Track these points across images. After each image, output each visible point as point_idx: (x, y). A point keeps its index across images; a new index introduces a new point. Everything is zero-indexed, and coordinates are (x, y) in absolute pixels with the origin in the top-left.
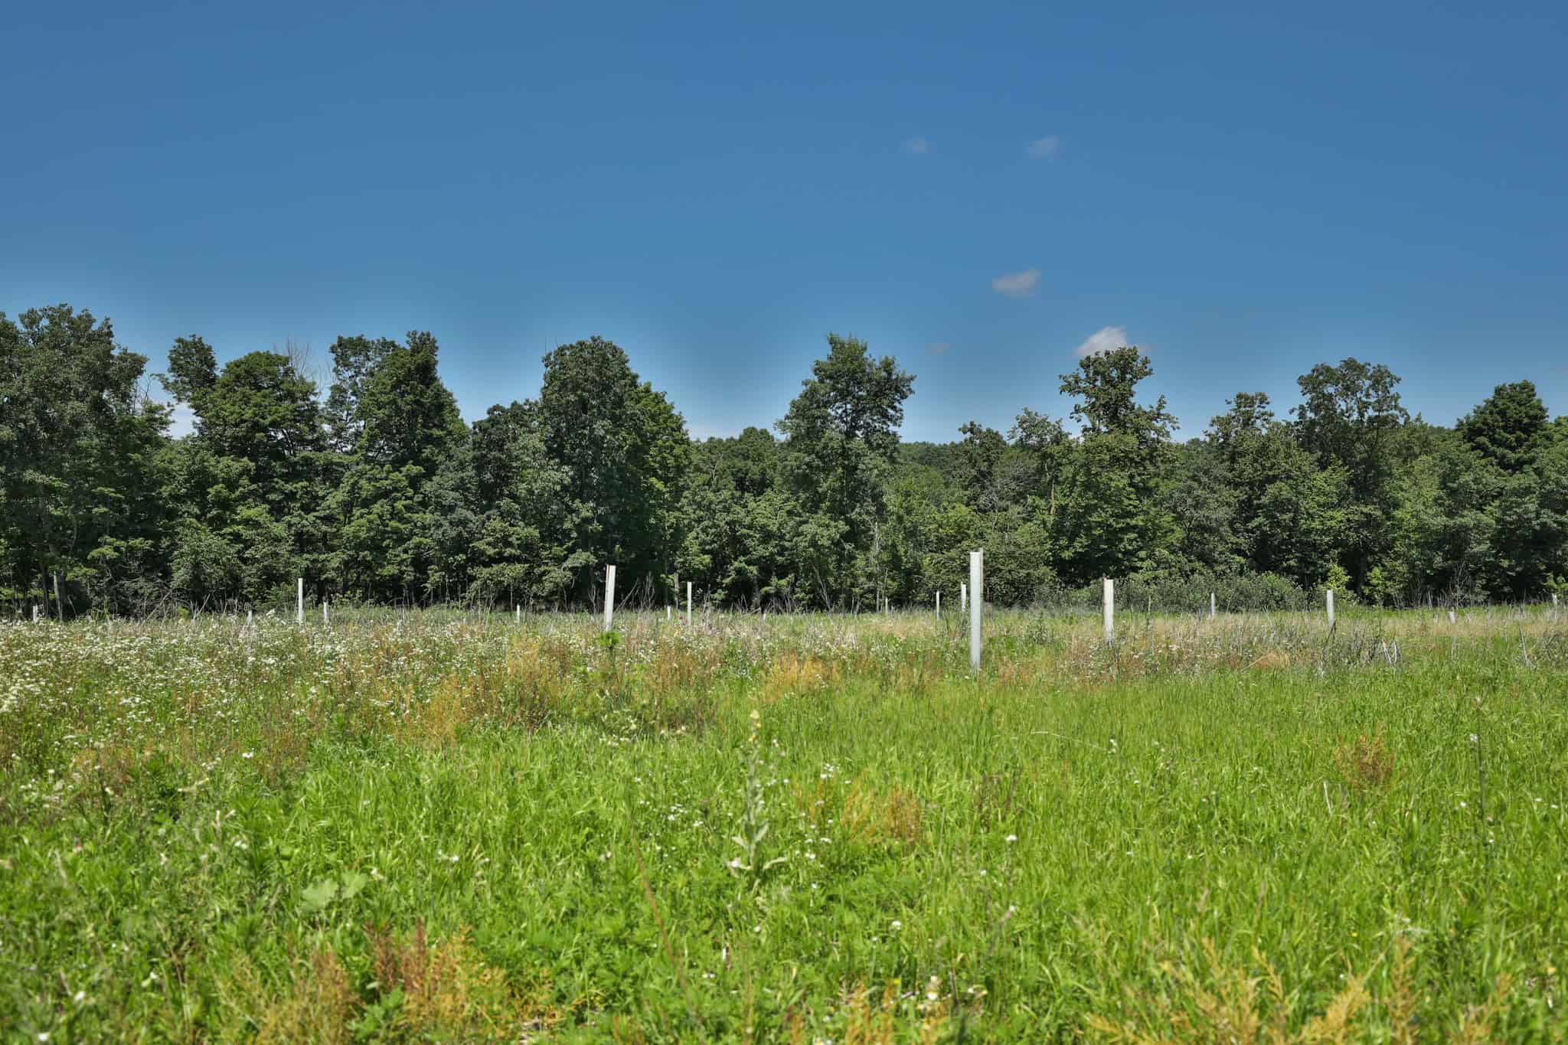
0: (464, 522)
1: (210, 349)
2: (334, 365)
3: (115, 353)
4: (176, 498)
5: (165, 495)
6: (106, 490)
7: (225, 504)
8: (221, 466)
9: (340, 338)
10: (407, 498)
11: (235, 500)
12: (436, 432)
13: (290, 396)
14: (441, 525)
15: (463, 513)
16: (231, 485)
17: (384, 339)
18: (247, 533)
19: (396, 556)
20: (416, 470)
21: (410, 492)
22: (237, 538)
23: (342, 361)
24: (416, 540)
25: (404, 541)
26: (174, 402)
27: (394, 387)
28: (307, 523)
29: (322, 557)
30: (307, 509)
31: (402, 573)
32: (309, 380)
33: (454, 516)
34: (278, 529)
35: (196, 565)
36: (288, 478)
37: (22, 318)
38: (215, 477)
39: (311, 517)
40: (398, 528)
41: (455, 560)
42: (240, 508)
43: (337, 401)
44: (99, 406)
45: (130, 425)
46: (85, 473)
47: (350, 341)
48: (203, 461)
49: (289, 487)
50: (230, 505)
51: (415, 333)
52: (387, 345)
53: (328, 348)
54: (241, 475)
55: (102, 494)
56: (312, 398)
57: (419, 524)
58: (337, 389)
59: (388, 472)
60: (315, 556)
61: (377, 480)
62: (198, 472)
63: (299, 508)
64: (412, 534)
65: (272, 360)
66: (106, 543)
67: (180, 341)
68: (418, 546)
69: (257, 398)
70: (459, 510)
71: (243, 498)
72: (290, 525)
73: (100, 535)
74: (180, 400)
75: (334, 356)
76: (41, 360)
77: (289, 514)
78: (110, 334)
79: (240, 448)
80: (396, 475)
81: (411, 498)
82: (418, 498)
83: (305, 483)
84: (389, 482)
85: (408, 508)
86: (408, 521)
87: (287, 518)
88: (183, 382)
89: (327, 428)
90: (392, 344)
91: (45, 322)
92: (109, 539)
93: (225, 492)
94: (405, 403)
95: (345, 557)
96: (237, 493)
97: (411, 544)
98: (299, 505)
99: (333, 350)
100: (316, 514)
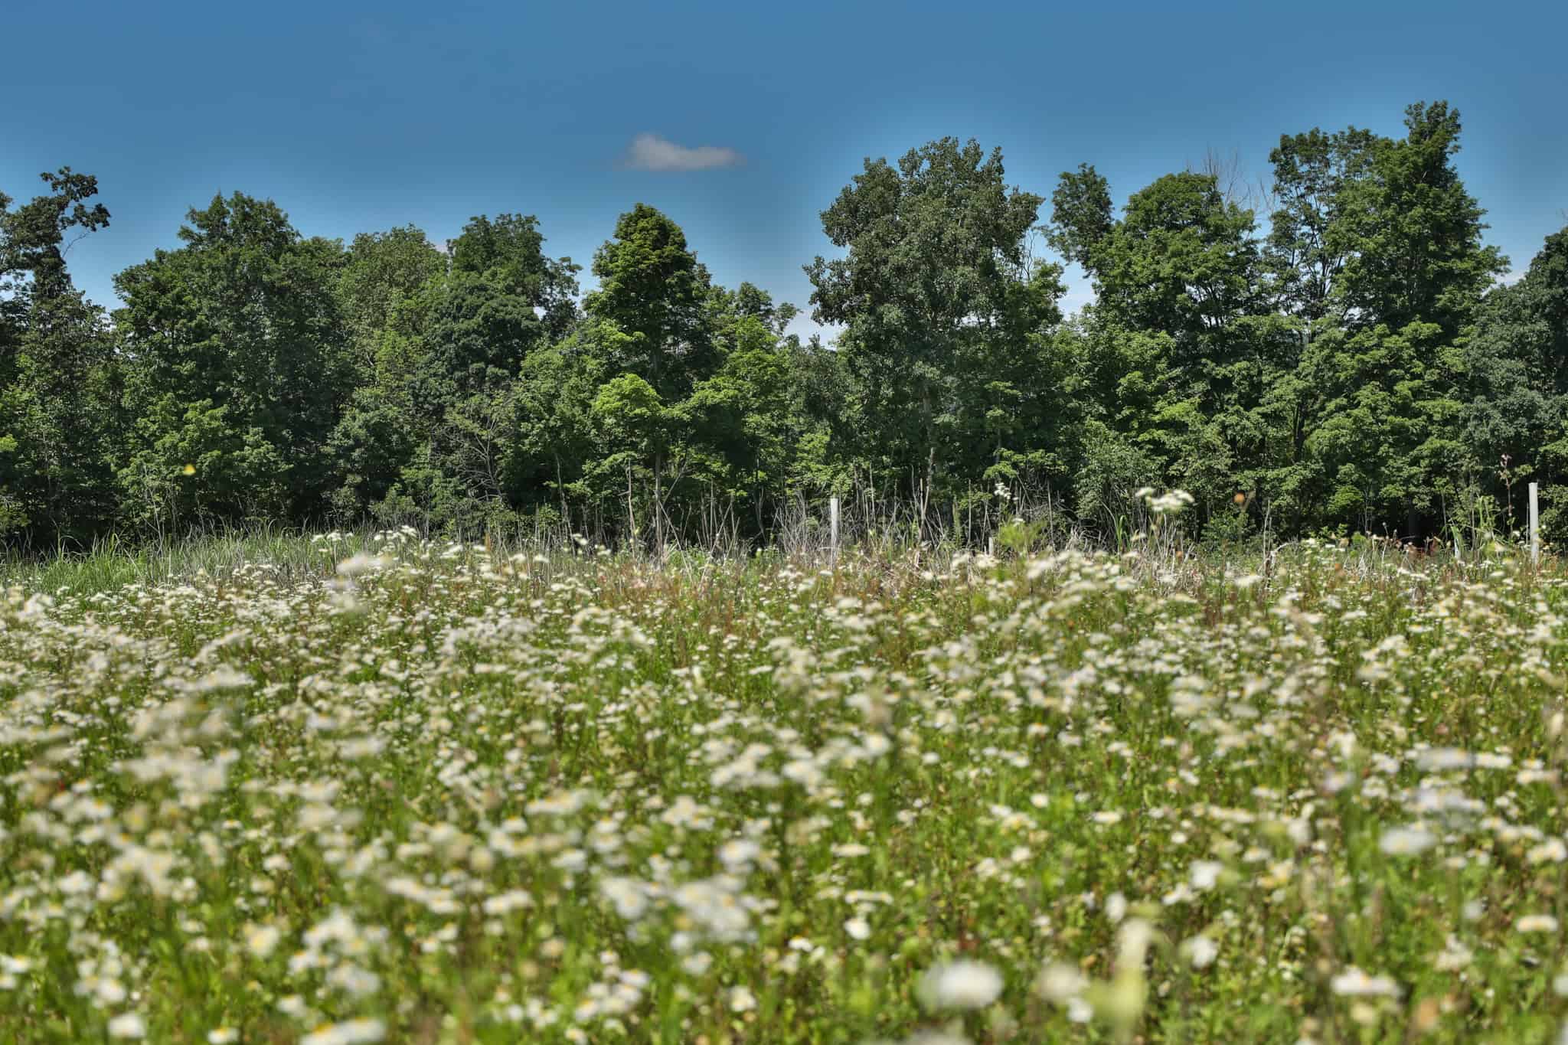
0: (1530, 410)
1: (1104, 181)
2: (1275, 180)
3: (1007, 193)
4: (1078, 394)
5: (1068, 389)
6: (1001, 385)
7: (1140, 400)
8: (1134, 344)
9: (1285, 138)
10: (1414, 377)
11: (1152, 394)
12: (1458, 265)
13: (1217, 234)
14: (1488, 417)
15: (1524, 394)
16: (1149, 372)
17: (1352, 130)
18: (1171, 441)
19: (1399, 469)
20: (1427, 329)
21: (1419, 367)
22: (1158, 447)
23: (1286, 172)
24: (1433, 443)
25: (1413, 445)
26: (1063, 262)
27: (1388, 200)
28: (1248, 424)
29: (1271, 474)
30: (1249, 402)
31: (1410, 496)
32: (1244, 207)
33: (1511, 399)
34: (1210, 433)
35: (1107, 488)
36: (1218, 358)
37: (902, 163)
38: (1124, 359)
39: (1254, 414)
40: (1403, 426)
41: (1514, 474)
42: (1160, 404)
43: (1284, 236)
44: (988, 270)
45: (1021, 294)
46: (975, 365)
47: (1301, 139)
48: (1111, 339)
49: (1221, 371)
50: (1145, 401)
51: (1419, 107)
52: (1361, 139)
53: (1267, 156)
54: (1158, 358)
55: (996, 390)
56: (1245, 235)
57: (1437, 417)
58: (1280, 217)
59: (1381, 336)
60: (1261, 473)
61: (1365, 351)
62: (1103, 356)
63: (1237, 401)
64: (1425, 434)
65: (1192, 183)
66: (1002, 458)
67: (1066, 176)
68: (1436, 453)
69: (1176, 242)
70: (1519, 390)
71: (1161, 390)
72: (1224, 427)
73: (993, 447)
74: (1068, 258)
75: (1274, 167)
76: (927, 215)
77: (1222, 410)
78: (1000, 170)
79: (1156, 316)
80: (1393, 341)
81: (1420, 376)
82: (1432, 375)
83: (1244, 364)
84: (1383, 352)
85: (1417, 394)
86: (1417, 414)
87: (1220, 417)
88: (1072, 234)
89: (1269, 278)
90: (1366, 135)
91: (926, 165)
92: (1007, 453)
93: (1141, 384)
94: (1413, 220)
95: (1308, 474)
96: (1155, 383)
97: (1426, 448)
98: (1235, 396)
99: (1274, 158)
100: (1260, 410)
